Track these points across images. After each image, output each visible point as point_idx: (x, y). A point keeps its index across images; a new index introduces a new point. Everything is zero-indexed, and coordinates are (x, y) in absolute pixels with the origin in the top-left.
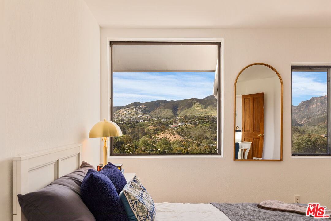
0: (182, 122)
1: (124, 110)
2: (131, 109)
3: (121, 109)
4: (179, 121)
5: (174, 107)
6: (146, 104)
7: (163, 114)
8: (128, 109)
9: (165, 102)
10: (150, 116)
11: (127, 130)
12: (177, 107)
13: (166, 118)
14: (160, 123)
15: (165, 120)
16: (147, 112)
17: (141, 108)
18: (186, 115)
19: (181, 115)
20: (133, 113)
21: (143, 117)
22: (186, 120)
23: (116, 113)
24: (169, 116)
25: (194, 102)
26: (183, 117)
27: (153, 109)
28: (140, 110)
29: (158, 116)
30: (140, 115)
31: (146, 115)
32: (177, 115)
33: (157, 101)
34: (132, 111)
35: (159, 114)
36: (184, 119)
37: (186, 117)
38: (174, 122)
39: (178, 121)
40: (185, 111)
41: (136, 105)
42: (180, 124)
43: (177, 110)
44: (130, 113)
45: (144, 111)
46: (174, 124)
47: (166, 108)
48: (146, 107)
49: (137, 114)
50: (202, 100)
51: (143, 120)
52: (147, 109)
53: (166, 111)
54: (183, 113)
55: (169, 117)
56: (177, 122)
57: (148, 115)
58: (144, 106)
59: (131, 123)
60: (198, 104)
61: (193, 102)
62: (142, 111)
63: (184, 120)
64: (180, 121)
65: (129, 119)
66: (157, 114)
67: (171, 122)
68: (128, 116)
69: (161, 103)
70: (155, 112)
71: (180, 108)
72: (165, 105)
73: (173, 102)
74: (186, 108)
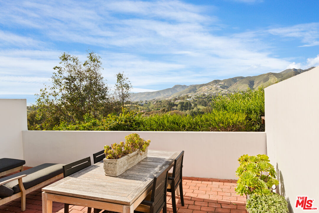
1: (206, 87)
2: (211, 85)
3: (203, 86)
5: (250, 82)
6: (225, 81)
7: (240, 88)
8: (209, 86)
9: (242, 78)
10: (228, 91)
11: (208, 103)
12: (254, 82)
16: (225, 88)
17: (221, 85)
20: (213, 89)
21: (222, 92)
23: (199, 90)
24: (246, 90)
25: (270, 76)
27: (231, 85)
28: (219, 87)
29: (236, 91)
30: (219, 91)
31: (224, 90)
33: (234, 78)
34: (213, 87)
35: (236, 88)
41: (216, 82)
43: (254, 84)
44: (211, 89)
45: (223, 87)
47: (242, 84)
48: (224, 84)
49: (217, 90)
50: (278, 74)
51: (222, 94)
52: (225, 85)
53: (243, 86)
57: (227, 90)
58: (223, 83)
59: (211, 97)
60: (274, 78)
61: (269, 76)
62: (221, 87)
65: (210, 94)
66: (234, 89)
68: (209, 92)
69: (238, 79)
70: (233, 87)
71: (256, 82)
72: (242, 81)
73: (250, 77)
74: (262, 82)
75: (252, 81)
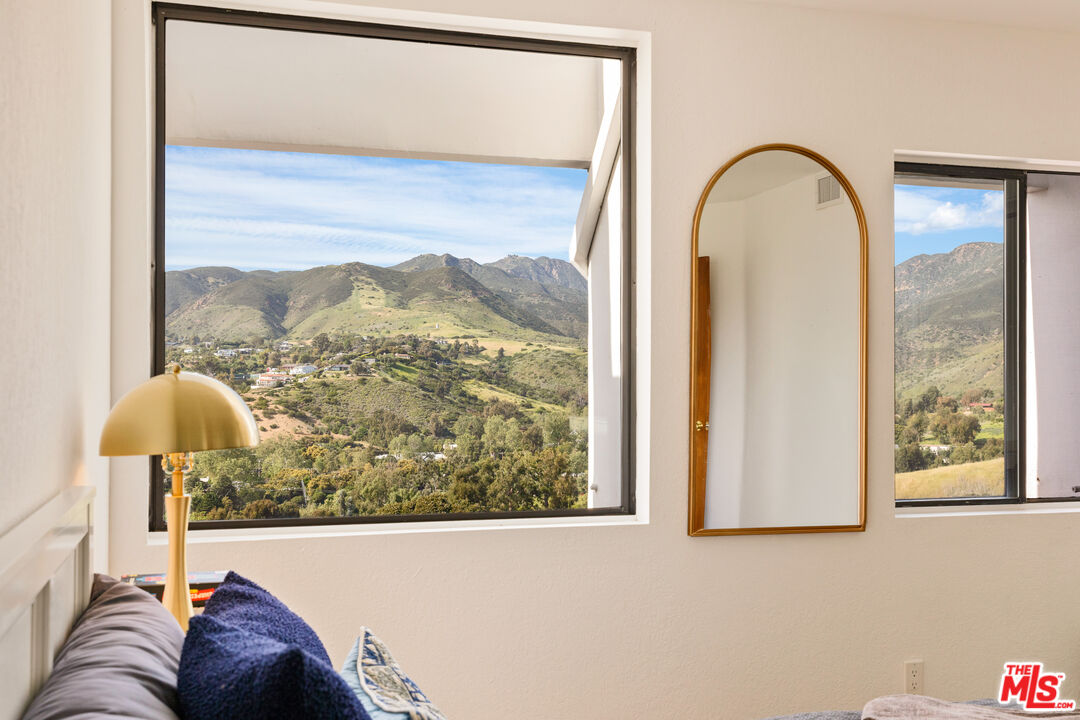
0: (307, 360)
4: (292, 355)
5: (269, 298)
7: (224, 326)
9: (231, 275)
12: (287, 300)
13: (236, 345)
14: (209, 364)
15: (231, 352)
18: (323, 330)
19: (299, 331)
22: (321, 352)
24: (250, 335)
25: (357, 280)
26: (309, 343)
29: (201, 336)
32: (284, 332)
33: (193, 271)
35: (205, 325)
36: (316, 350)
37: (323, 343)
38: (270, 362)
39: (284, 355)
40: (318, 315)
42: (298, 370)
46: (272, 372)
47: (235, 303)
50: (389, 270)
53: (237, 312)
54: (309, 323)
55: (249, 340)
56: (282, 360)
60: (374, 289)
61: (352, 278)
63: (313, 355)
64: (296, 359)
66: (194, 328)
67: (260, 362)
69: (211, 280)
70: (185, 316)
71: (297, 301)
72: (230, 289)
73: (267, 275)
74: (323, 302)
75: (278, 297)
